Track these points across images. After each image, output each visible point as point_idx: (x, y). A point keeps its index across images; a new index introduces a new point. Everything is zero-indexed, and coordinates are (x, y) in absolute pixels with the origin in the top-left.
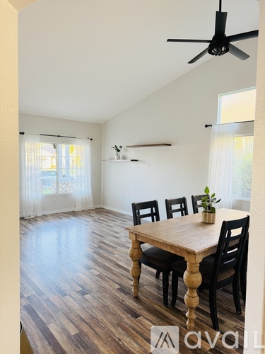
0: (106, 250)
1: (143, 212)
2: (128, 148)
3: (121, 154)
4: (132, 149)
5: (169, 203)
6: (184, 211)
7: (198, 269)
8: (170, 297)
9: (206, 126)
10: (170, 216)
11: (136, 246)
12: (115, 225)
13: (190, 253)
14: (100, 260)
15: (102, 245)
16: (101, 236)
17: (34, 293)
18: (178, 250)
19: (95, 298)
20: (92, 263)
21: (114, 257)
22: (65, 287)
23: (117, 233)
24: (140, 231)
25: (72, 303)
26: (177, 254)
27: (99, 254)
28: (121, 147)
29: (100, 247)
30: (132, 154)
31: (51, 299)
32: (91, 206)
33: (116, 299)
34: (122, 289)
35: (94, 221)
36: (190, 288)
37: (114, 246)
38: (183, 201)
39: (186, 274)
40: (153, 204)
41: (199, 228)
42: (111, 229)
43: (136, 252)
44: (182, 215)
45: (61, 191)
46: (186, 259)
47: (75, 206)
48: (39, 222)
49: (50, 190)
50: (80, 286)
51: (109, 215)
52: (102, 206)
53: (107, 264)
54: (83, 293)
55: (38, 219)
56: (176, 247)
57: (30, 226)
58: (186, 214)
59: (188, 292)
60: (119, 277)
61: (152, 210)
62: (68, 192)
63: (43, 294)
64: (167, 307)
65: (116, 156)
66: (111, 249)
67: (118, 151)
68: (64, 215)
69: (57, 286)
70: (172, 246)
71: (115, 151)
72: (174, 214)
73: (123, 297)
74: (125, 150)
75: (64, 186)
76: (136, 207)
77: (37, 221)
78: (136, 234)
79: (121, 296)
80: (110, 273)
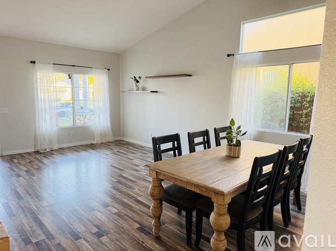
0: (125, 185)
1: (164, 146)
2: (148, 79)
3: (140, 85)
4: (151, 79)
5: (191, 136)
6: (207, 144)
7: (226, 210)
8: (194, 236)
9: (229, 55)
10: (192, 150)
11: (157, 184)
12: (135, 157)
13: (218, 194)
14: (119, 195)
15: (121, 179)
16: (120, 169)
17: (43, 237)
18: (204, 189)
19: (112, 241)
20: (110, 200)
21: (134, 192)
22: (80, 228)
23: (137, 166)
24: (161, 168)
25: (87, 247)
26: (203, 194)
27: (118, 190)
28: (140, 78)
29: (119, 182)
30: (152, 85)
31: (63, 244)
32: (111, 139)
33: (135, 240)
34: (143, 229)
35: (114, 153)
36: (217, 231)
37: (134, 179)
38: (205, 133)
39: (212, 216)
40: (175, 138)
41: (224, 163)
42: (131, 161)
43: (157, 191)
44: (205, 148)
45: (79, 123)
46: (214, 200)
47: (94, 139)
48: (55, 156)
49: (67, 123)
50: (96, 226)
51: (129, 147)
52: (121, 138)
53: (126, 201)
54: (99, 235)
55: (54, 152)
56: (202, 187)
57: (45, 161)
58: (209, 147)
59: (214, 235)
60: (139, 215)
61: (174, 144)
62: (86, 125)
63: (54, 238)
64: (191, 247)
65: (135, 88)
66: (130, 184)
67: (137, 82)
68: (82, 148)
69: (70, 228)
70: (197, 186)
71: (134, 82)
72: (196, 147)
73: (143, 238)
74: (145, 81)
75: (82, 118)
76: (157, 141)
77: (53, 154)
78: (157, 172)
79: (141, 236)
80: (129, 211)
